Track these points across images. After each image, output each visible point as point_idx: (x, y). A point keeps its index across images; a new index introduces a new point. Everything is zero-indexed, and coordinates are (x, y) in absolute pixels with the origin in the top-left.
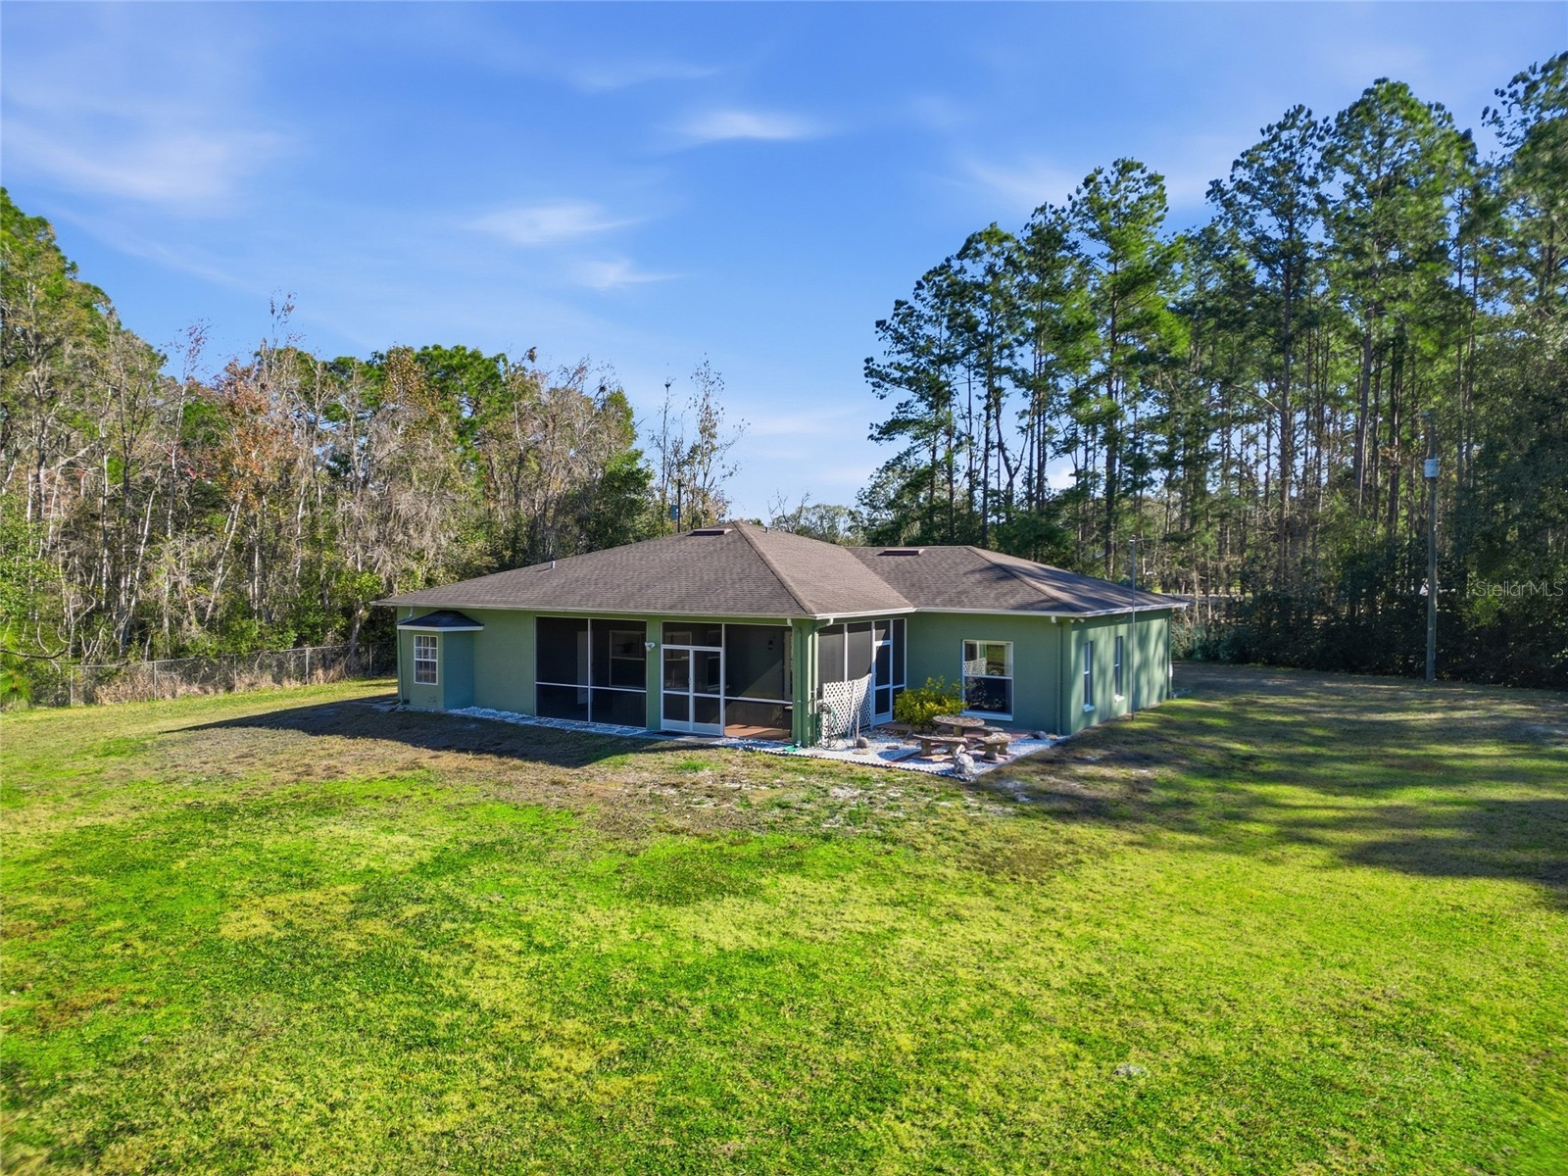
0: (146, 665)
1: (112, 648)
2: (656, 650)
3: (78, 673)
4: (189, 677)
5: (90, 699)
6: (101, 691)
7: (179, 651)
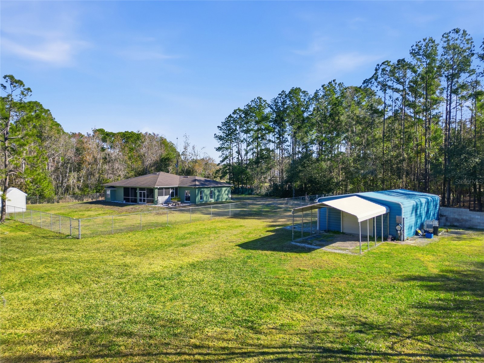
0: (68, 196)
1: (62, 194)
2: (138, 192)
3: (56, 197)
4: (76, 198)
5: (58, 202)
6: (60, 201)
7: (74, 194)
